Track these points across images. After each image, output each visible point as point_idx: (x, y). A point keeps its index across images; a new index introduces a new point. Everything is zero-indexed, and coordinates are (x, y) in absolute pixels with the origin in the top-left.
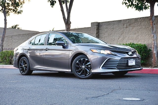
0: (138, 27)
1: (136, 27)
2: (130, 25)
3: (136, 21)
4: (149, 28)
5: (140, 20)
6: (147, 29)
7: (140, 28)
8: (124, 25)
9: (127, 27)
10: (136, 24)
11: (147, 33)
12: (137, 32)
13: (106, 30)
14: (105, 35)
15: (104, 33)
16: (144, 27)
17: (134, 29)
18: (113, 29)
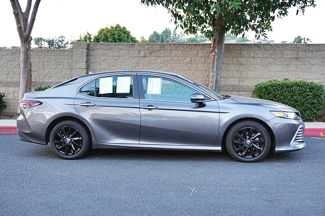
0: (166, 58)
1: (162, 58)
2: (150, 53)
3: (163, 48)
4: (185, 61)
5: (169, 48)
6: (182, 62)
7: (169, 59)
8: (139, 52)
9: (145, 57)
10: (162, 52)
11: (181, 68)
12: (163, 65)
13: (103, 58)
14: (100, 66)
15: (100, 63)
16: (176, 59)
17: (159, 60)
18: (117, 58)
